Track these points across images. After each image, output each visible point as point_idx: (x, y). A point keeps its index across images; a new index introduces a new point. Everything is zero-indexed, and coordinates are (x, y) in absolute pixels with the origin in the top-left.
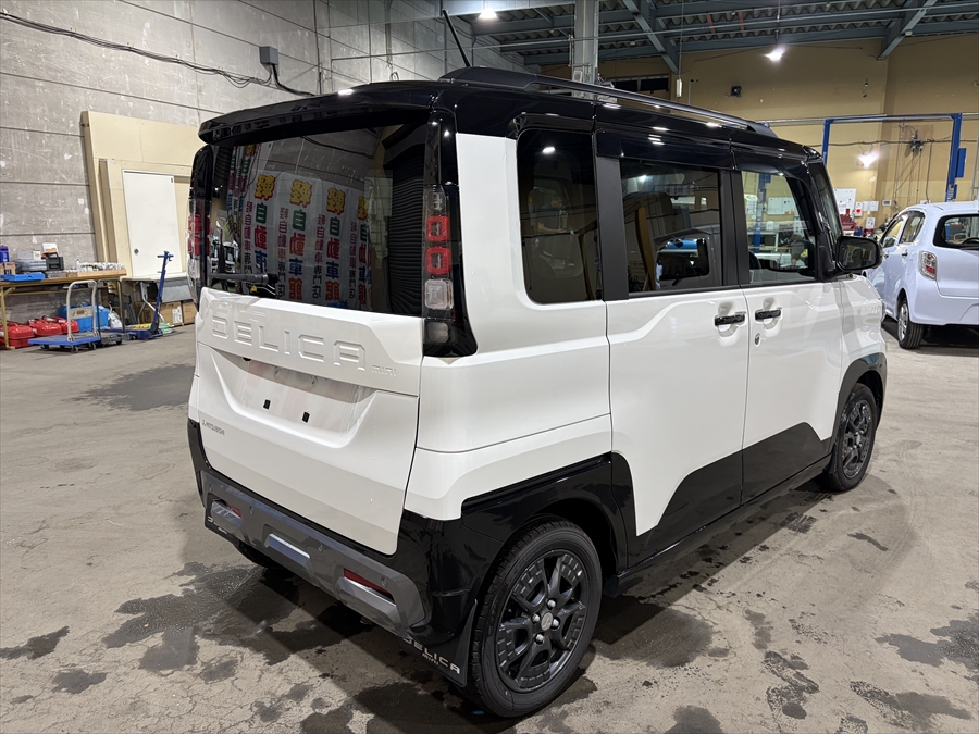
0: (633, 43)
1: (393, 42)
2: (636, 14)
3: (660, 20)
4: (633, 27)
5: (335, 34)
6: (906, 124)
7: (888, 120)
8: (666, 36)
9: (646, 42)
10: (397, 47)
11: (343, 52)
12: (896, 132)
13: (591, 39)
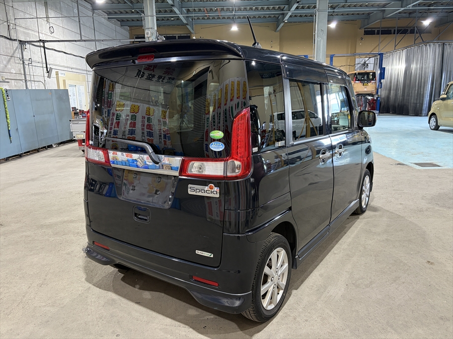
0: (172, 19)
1: (49, 11)
2: (173, 6)
3: (184, 9)
4: (172, 11)
5: (16, 5)
8: (187, 17)
9: (178, 19)
10: (52, 14)
11: (21, 15)
13: (152, 16)
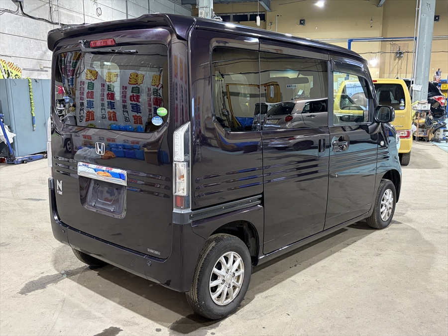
6: (394, 42)
7: (384, 40)
12: (388, 47)
